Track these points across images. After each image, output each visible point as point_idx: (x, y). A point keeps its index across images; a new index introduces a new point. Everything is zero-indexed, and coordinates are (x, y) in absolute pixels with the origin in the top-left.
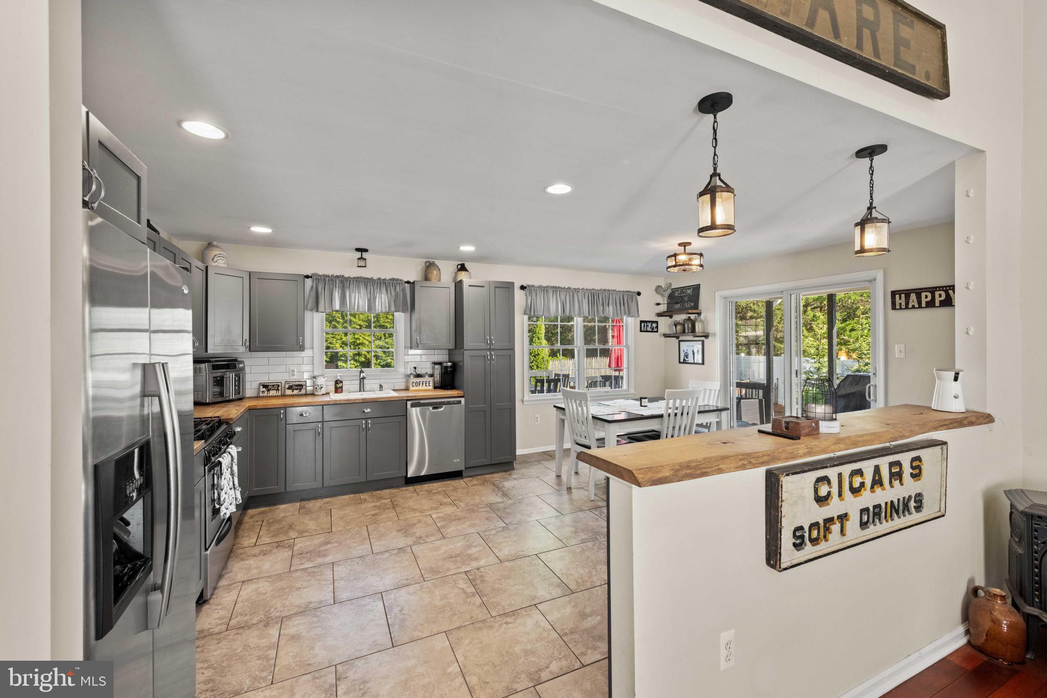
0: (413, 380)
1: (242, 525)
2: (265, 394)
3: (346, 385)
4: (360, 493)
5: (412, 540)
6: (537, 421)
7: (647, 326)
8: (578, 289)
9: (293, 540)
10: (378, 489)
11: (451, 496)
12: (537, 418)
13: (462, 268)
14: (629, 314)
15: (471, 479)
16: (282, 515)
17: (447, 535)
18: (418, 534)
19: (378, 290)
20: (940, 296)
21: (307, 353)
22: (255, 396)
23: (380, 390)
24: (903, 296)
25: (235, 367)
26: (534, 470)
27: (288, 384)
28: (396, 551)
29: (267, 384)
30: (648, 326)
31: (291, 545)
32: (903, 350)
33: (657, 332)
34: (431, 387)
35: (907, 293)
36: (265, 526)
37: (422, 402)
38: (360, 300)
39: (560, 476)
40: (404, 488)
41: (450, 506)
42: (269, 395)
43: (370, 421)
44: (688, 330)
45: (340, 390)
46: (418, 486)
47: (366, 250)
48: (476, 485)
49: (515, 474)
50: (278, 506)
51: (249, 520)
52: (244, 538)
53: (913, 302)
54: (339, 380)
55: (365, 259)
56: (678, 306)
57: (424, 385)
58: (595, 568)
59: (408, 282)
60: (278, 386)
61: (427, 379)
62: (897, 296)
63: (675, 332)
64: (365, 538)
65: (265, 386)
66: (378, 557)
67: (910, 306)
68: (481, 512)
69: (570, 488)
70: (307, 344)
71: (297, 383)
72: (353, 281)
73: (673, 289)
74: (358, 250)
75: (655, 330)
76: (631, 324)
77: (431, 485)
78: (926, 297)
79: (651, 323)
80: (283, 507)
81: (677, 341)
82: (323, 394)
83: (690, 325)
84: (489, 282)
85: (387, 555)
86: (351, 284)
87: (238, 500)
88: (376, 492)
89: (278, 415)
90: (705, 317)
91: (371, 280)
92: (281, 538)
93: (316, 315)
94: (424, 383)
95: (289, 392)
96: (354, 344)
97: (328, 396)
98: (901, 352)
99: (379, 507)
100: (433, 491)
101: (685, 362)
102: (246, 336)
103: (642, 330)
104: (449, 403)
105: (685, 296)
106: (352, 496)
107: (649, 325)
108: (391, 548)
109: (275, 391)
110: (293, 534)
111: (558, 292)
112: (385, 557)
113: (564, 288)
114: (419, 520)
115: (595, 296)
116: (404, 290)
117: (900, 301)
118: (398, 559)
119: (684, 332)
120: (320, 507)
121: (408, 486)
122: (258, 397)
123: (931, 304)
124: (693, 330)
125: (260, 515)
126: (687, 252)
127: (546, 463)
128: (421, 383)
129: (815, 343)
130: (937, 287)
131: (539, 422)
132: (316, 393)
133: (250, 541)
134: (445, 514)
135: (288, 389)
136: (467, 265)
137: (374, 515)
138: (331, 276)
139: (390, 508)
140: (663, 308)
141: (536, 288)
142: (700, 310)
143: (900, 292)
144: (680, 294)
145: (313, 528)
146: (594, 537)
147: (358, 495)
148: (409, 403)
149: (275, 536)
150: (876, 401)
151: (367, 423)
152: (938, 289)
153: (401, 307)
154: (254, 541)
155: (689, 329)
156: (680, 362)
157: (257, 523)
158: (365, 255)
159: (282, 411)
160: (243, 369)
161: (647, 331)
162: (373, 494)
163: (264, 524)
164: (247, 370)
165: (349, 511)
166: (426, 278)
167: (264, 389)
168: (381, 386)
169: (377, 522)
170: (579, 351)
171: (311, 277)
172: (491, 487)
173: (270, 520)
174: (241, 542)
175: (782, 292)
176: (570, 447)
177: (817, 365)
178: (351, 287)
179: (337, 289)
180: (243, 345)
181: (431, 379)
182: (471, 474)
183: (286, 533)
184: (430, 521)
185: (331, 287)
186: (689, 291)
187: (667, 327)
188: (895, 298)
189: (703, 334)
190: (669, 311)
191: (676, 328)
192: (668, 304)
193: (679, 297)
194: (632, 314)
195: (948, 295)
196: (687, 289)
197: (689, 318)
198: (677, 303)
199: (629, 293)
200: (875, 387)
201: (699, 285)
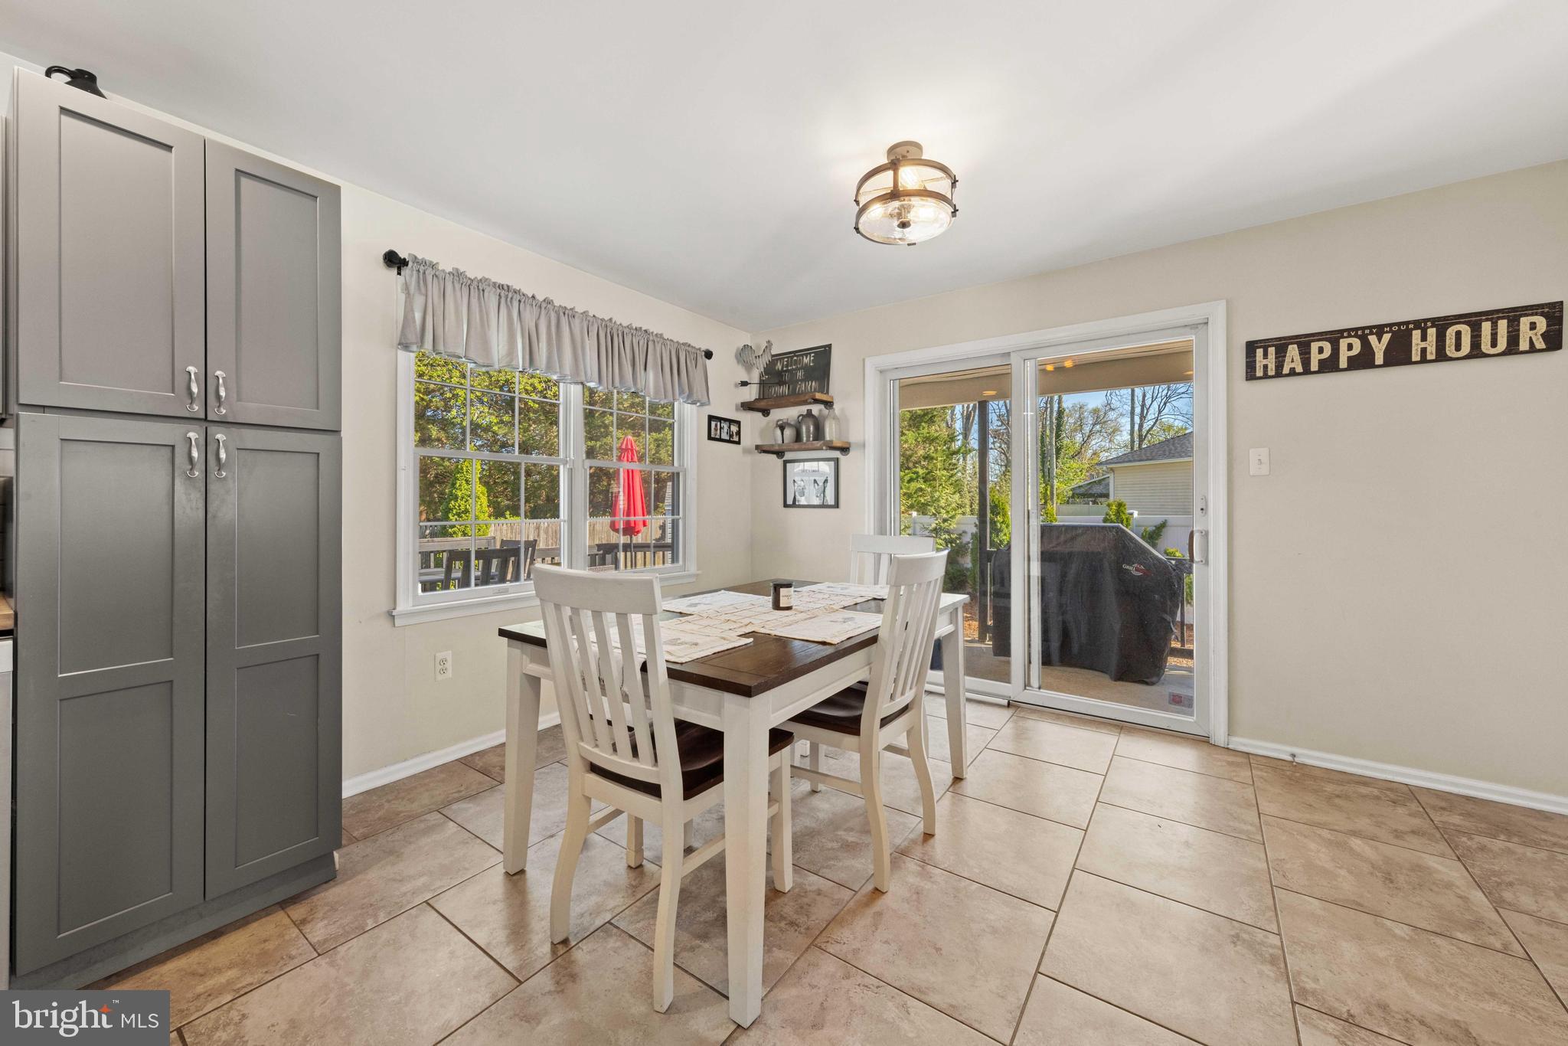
6: (444, 671)
7: (721, 428)
8: (571, 310)
12: (443, 661)
14: (691, 398)
20: (1350, 347)
24: (1272, 350)
30: (723, 431)
32: (1265, 459)
33: (738, 443)
35: (1281, 345)
44: (808, 437)
53: (1292, 361)
56: (784, 390)
62: (1260, 352)
63: (780, 442)
67: (1286, 371)
73: (773, 356)
75: (736, 439)
76: (688, 419)
78: (1319, 352)
79: (728, 423)
81: (780, 462)
83: (812, 428)
90: (842, 410)
98: (1261, 463)
101: (795, 504)
103: (713, 436)
105: (798, 369)
107: (725, 425)
113: (533, 297)
115: (615, 340)
117: (1265, 362)
119: (798, 438)
123: (1329, 366)
124: (819, 433)
127: (469, 817)
130: (1345, 330)
131: (449, 674)
140: (751, 394)
141: (441, 274)
142: (832, 398)
143: (1265, 344)
144: (787, 366)
150: (1207, 563)
152: (1345, 334)
155: (810, 435)
156: (786, 505)
161: (720, 440)
175: (1009, 353)
186: (806, 360)
187: (762, 433)
188: (1255, 356)
189: (839, 444)
190: (764, 398)
191: (782, 434)
192: (762, 383)
193: (786, 371)
194: (695, 397)
195: (1365, 344)
196: (802, 355)
197: (809, 412)
198: (781, 383)
199: (690, 349)
200: (1205, 535)
201: (830, 346)
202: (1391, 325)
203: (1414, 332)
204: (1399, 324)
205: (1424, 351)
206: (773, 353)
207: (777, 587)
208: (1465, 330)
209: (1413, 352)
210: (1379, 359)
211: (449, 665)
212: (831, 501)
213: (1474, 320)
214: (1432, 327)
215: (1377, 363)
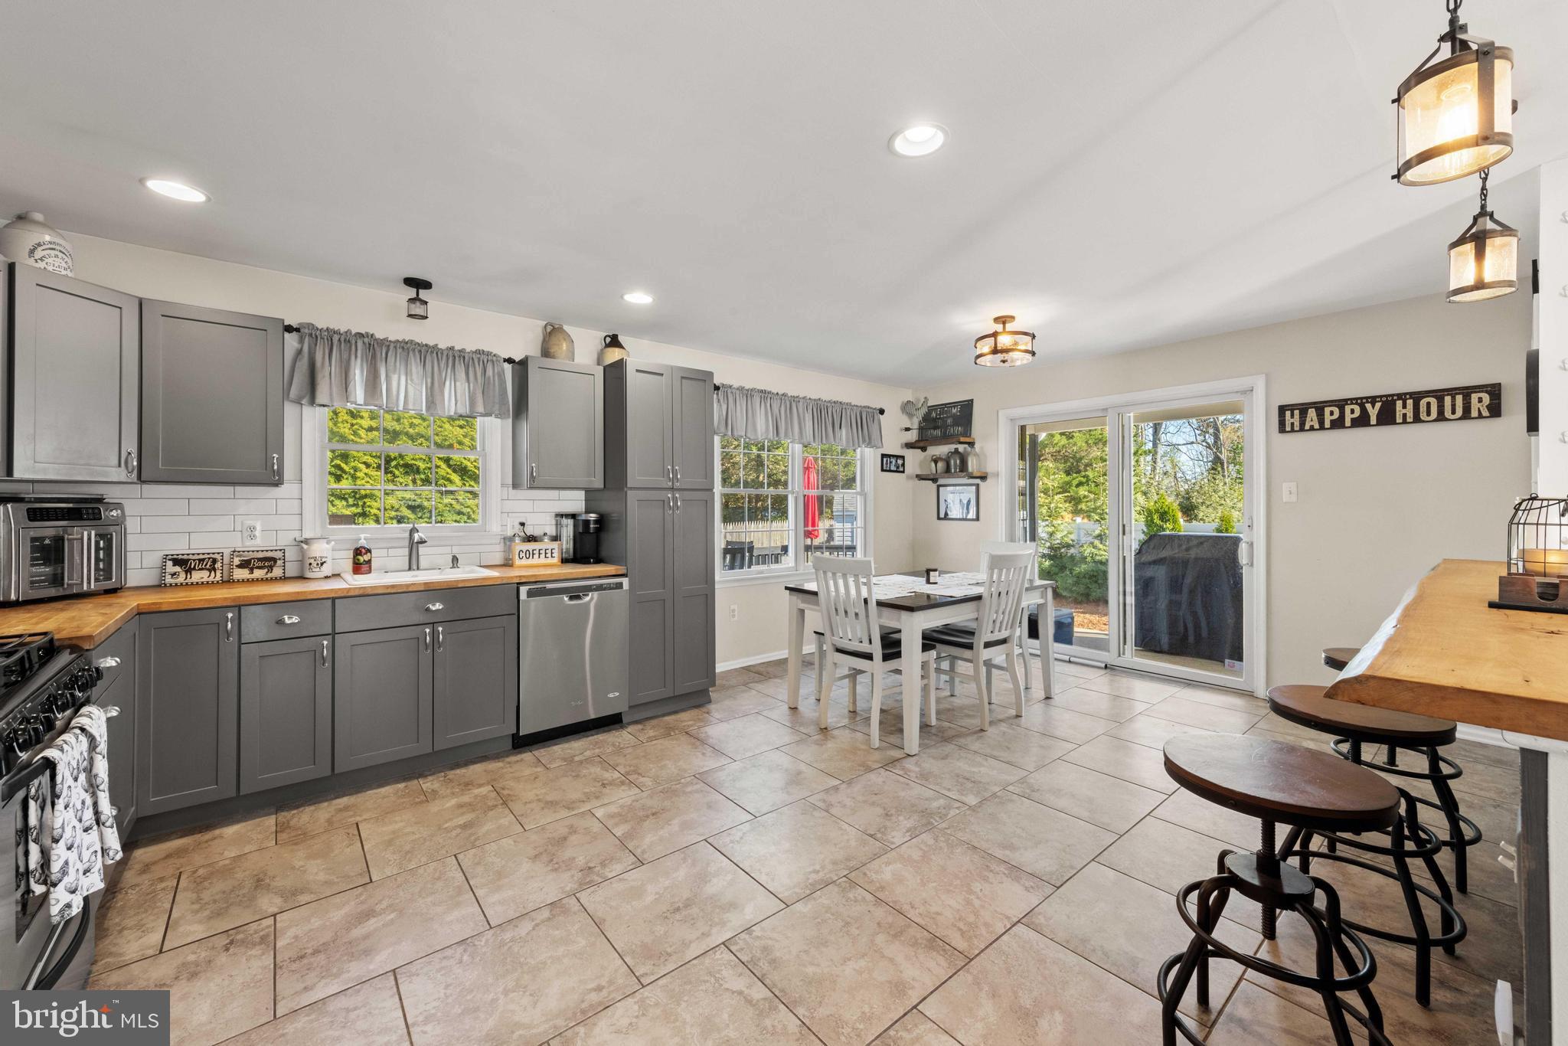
0: (519, 546)
1: (119, 896)
2: (181, 579)
3: (378, 558)
4: (417, 778)
5: (573, 876)
6: (734, 616)
7: (890, 462)
8: (797, 397)
9: (270, 921)
10: (457, 766)
11: (617, 765)
12: (733, 611)
13: (614, 342)
14: (870, 444)
15: (640, 727)
16: (231, 853)
17: (645, 856)
18: (581, 861)
19: (449, 370)
20: (1352, 411)
21: (287, 489)
22: (151, 584)
23: (453, 567)
24: (1297, 412)
25: (96, 516)
26: (747, 700)
27: (240, 556)
28: (546, 913)
29: (185, 557)
30: (891, 464)
31: (267, 935)
32: (1294, 490)
33: (903, 472)
34: (556, 560)
35: (1303, 409)
36: (186, 889)
37: (549, 586)
38: (409, 386)
39: (796, 708)
40: (513, 759)
41: (623, 787)
42: (189, 581)
43: (440, 629)
44: (955, 469)
45: (365, 568)
46: (542, 750)
47: (427, 285)
48: (656, 738)
49: (716, 710)
50: (217, 832)
51: (139, 880)
52: (126, 932)
53: (1312, 421)
54: (364, 548)
55: (426, 303)
56: (938, 432)
57: (543, 556)
58: (970, 892)
59: (510, 361)
60: (214, 561)
61: (547, 544)
62: (1288, 413)
63: (935, 472)
64: (459, 887)
65: (177, 562)
66: (508, 936)
67: (1307, 427)
68: (690, 792)
69: (826, 728)
70: (289, 473)
71: (261, 555)
72: (395, 347)
73: (929, 407)
74: (410, 282)
75: (901, 469)
76: (867, 458)
77: (566, 745)
78: (1331, 414)
79: (895, 458)
80: (230, 831)
81: (934, 486)
82: (326, 577)
83: (958, 461)
84: (672, 367)
85: (525, 927)
86: (389, 354)
87: (111, 853)
88: (453, 772)
89: (220, 625)
90: (982, 448)
91: (433, 350)
92: (238, 916)
93: (307, 411)
94: (543, 552)
95: (241, 574)
96: (354, 496)
97: (338, 579)
98: (1291, 493)
99: (470, 806)
100: (577, 759)
101: (946, 517)
102: (130, 446)
103: (885, 468)
104: (599, 588)
105: (948, 418)
106: (401, 786)
107: (893, 460)
108: (530, 907)
109: (208, 573)
110: (268, 903)
111: (769, 400)
112: (523, 933)
113: (777, 394)
114: (572, 826)
115: (823, 413)
116: (501, 375)
117: (1292, 420)
118: (557, 932)
119: (948, 470)
120: (330, 821)
121: (520, 753)
122: (160, 586)
123: (1339, 424)
124: (963, 467)
125: (171, 861)
126: (1007, 330)
127: (759, 686)
128: (536, 552)
129: (1047, 501)
130: (1349, 399)
131: (736, 618)
132: (309, 575)
133: (144, 939)
134: (622, 807)
135: (239, 566)
136: (621, 338)
137: (464, 826)
138: (346, 332)
139: (496, 806)
140: (912, 436)
141: (734, 391)
142: (974, 439)
143: (1292, 408)
144: (940, 415)
145: (322, 877)
146: (924, 821)
147: (416, 782)
148: (523, 590)
149: (218, 914)
150: (1252, 565)
151: (434, 634)
152: (1349, 402)
153: (497, 407)
154: (156, 937)
155: (957, 466)
156: (939, 518)
157: (163, 885)
158: (424, 294)
159: (230, 615)
160: (120, 522)
161: (890, 471)
162: (450, 777)
163: (183, 883)
164: (131, 525)
165: (402, 824)
166: (546, 353)
167: (177, 569)
168: (455, 559)
169: (477, 843)
170: (796, 498)
171: (297, 330)
172: (684, 738)
173: (201, 872)
174: (114, 949)
175: (1107, 409)
176: (786, 656)
177: (1050, 530)
178: (391, 358)
179: (359, 360)
180: (120, 466)
181: (555, 545)
182: (637, 717)
183: (250, 901)
184: (596, 827)
185: (345, 356)
186: (954, 411)
187: (921, 464)
188: (1285, 416)
189: (978, 475)
190: (922, 441)
191: (936, 466)
192: (921, 429)
193: (939, 419)
194: (873, 444)
195: (1364, 411)
196: (951, 407)
197: (956, 450)
198: (935, 428)
199: (869, 410)
200: (1251, 545)
201: (972, 401)
202: (1381, 397)
203: (1398, 402)
204: (1387, 396)
205: (1405, 415)
206: (929, 405)
207: (928, 571)
208: (1433, 401)
209: (1397, 416)
210: (1373, 421)
211: (736, 613)
212: (972, 515)
213: (1439, 395)
214: (1410, 398)
215: (1372, 423)
